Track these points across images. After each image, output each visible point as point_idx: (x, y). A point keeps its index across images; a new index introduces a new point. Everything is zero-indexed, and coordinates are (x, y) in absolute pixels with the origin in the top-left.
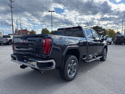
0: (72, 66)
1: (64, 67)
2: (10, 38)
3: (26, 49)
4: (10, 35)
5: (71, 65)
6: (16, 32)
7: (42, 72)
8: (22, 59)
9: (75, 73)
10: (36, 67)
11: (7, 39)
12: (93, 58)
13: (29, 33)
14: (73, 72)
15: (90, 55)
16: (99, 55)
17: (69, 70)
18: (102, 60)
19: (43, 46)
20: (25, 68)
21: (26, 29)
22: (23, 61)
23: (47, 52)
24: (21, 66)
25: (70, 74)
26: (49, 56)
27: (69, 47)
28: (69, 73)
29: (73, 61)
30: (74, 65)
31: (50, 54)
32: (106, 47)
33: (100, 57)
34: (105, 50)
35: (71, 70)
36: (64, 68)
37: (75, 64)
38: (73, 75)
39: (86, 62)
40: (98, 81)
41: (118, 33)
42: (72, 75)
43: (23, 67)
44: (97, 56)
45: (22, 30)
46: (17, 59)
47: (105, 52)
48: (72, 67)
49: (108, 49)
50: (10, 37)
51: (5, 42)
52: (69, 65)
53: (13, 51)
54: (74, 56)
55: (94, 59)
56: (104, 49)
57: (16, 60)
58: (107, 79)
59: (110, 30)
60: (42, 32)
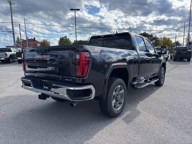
0: (117, 95)
1: (107, 96)
2: (10, 53)
3: (44, 69)
4: (11, 48)
5: (117, 93)
6: (18, 42)
7: (75, 105)
8: (40, 86)
9: (122, 105)
10: (66, 96)
11: (6, 54)
12: (146, 81)
13: (39, 45)
14: (119, 103)
15: (141, 78)
16: (154, 78)
17: (114, 101)
18: (159, 84)
19: (76, 65)
20: (45, 99)
21: (34, 38)
22: (42, 88)
23: (83, 73)
24: (39, 96)
25: (115, 106)
26: (85, 79)
27: (114, 66)
28: (113, 106)
29: (119, 86)
30: (120, 92)
31: (87, 77)
32: (164, 65)
33: (156, 81)
34: (163, 70)
35: (117, 101)
36: (107, 98)
37: (122, 91)
38: (119, 109)
39: (136, 88)
40: (157, 117)
41: (177, 43)
42: (118, 107)
43: (43, 97)
44: (151, 79)
45: (28, 39)
46: (32, 85)
47: (163, 72)
48: (118, 97)
49: (167, 68)
50: (11, 51)
51: (3, 59)
52: (114, 94)
53: (23, 72)
54: (121, 79)
55: (148, 84)
56: (162, 68)
57: (30, 86)
58: (170, 114)
59: (164, 38)
60: (59, 43)
